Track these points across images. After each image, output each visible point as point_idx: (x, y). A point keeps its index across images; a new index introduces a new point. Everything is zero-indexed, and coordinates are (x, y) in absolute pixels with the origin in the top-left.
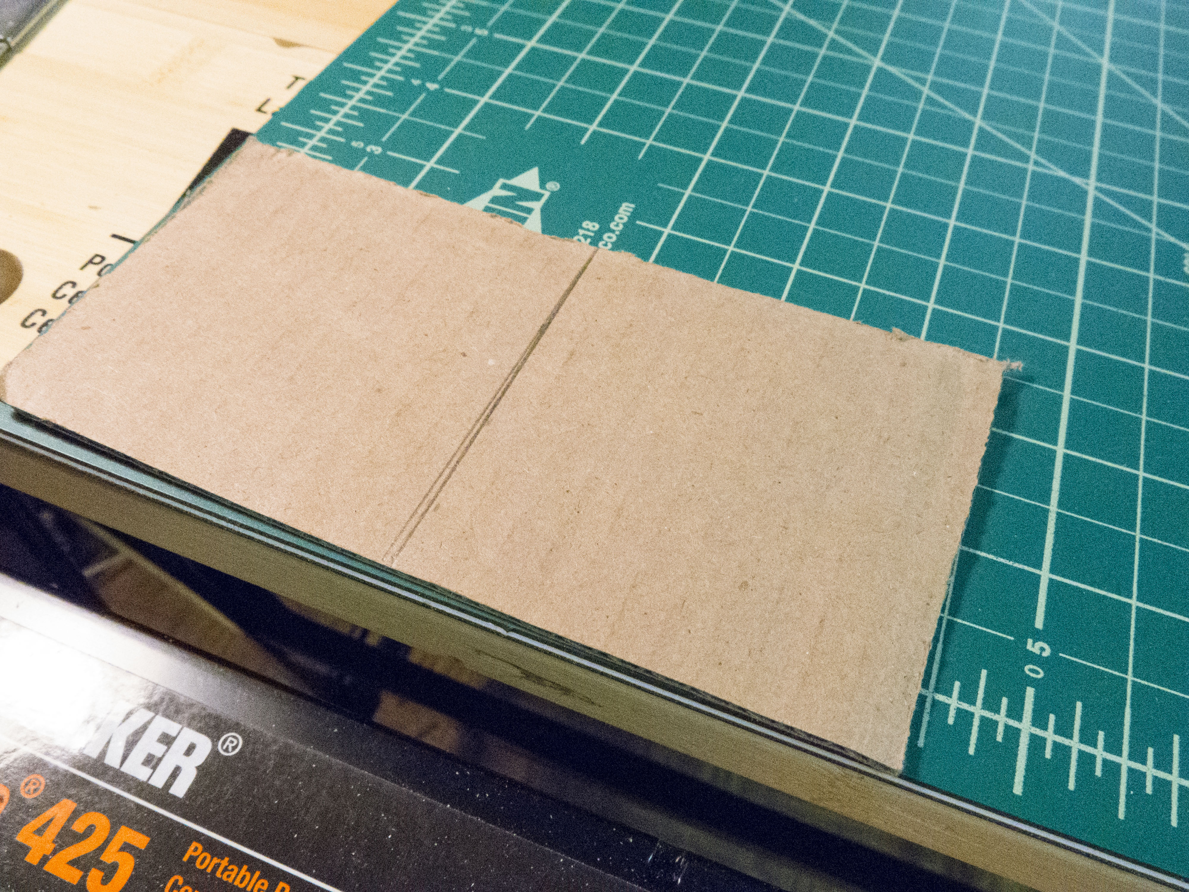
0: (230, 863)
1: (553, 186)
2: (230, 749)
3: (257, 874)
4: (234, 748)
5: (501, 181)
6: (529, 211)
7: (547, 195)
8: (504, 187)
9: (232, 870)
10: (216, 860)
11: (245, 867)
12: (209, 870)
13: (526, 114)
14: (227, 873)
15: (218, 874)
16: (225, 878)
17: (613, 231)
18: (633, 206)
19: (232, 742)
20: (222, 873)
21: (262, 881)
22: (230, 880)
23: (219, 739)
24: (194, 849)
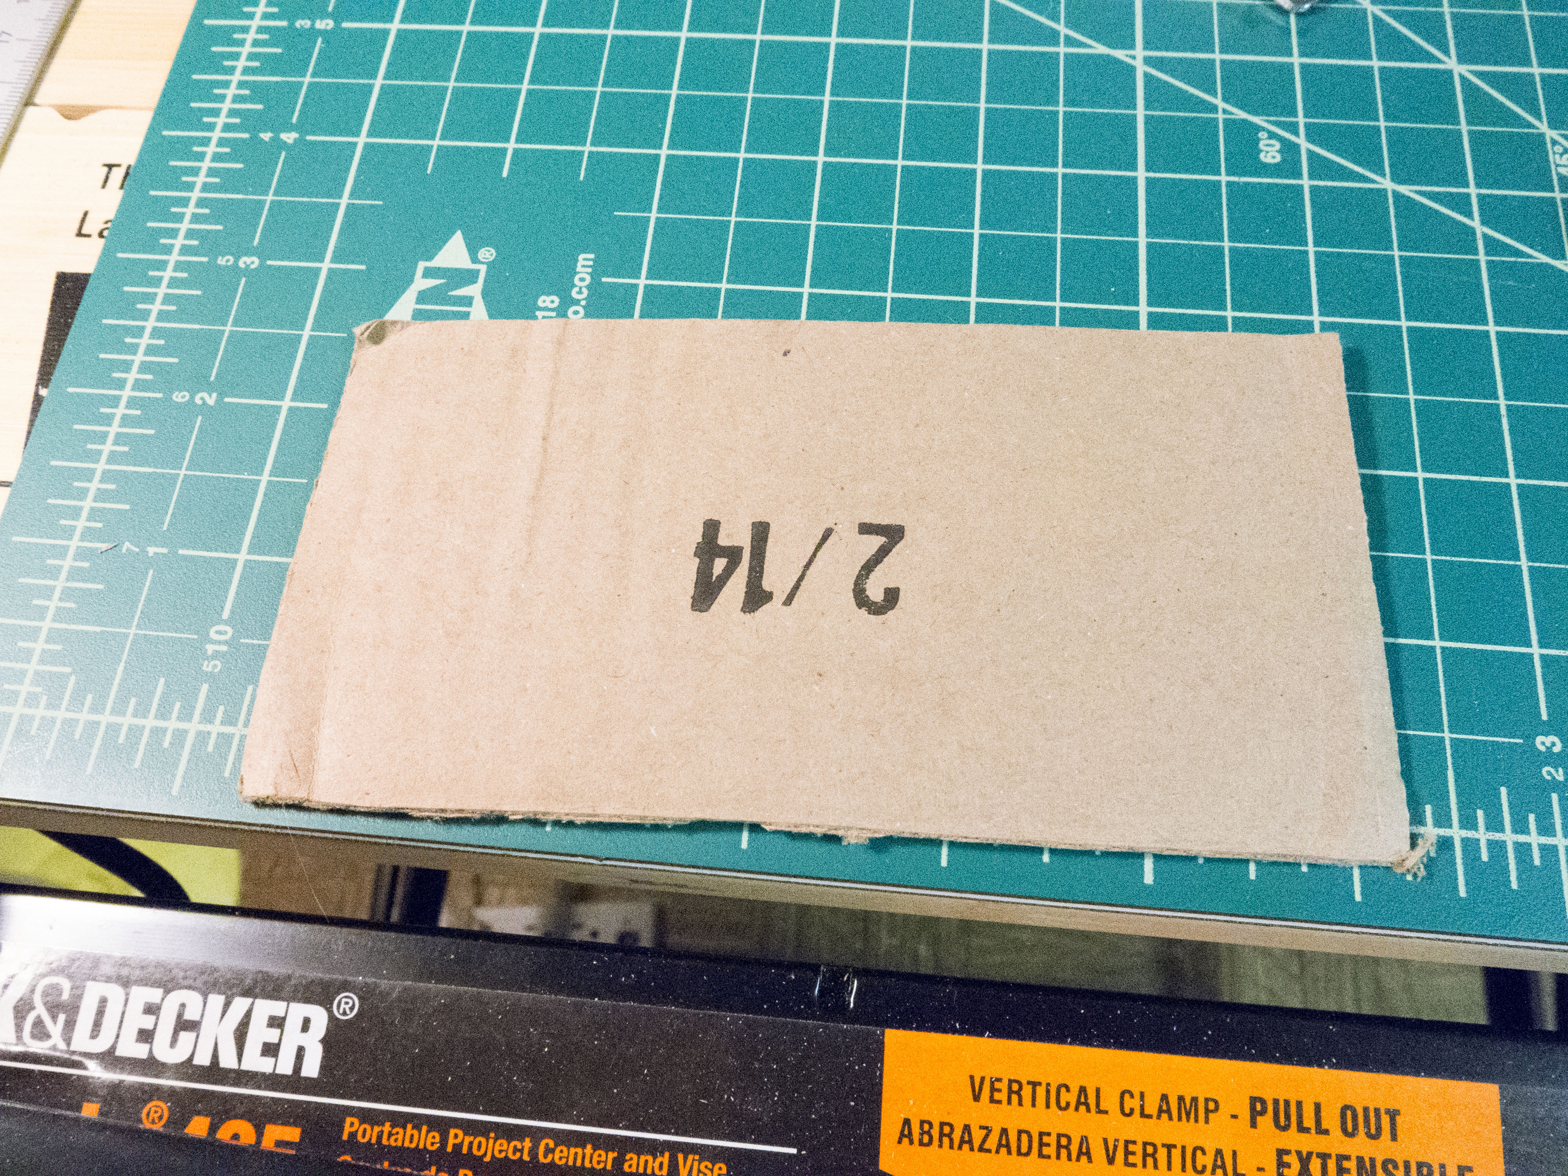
0: (393, 1127)
1: (487, 254)
2: (348, 1012)
3: (425, 1128)
4: (352, 1009)
5: (422, 265)
6: (468, 301)
7: (483, 269)
8: (429, 273)
9: (397, 1133)
10: (377, 1129)
11: (409, 1126)
12: (374, 1141)
13: (422, 147)
14: (393, 1138)
15: (385, 1142)
16: (393, 1144)
17: (577, 302)
18: (592, 256)
19: (347, 1003)
20: (388, 1139)
21: (431, 1135)
22: (399, 1144)
23: (332, 1004)
24: (350, 1125)
